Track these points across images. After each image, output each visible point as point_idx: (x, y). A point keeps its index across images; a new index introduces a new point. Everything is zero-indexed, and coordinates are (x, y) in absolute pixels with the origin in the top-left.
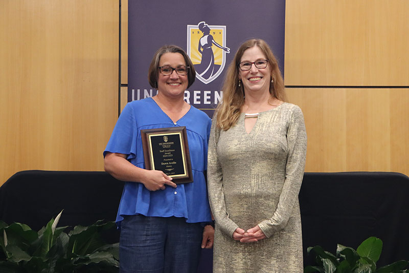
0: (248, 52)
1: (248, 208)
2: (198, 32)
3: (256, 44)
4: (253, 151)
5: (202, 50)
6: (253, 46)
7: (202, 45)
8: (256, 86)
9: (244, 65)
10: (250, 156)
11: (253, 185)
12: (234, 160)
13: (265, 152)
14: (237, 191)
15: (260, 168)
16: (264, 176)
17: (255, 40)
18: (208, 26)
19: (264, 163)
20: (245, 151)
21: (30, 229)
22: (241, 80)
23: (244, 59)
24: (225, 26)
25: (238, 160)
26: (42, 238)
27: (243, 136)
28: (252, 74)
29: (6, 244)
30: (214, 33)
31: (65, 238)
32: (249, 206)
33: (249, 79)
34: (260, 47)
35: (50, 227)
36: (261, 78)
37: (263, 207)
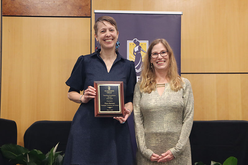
0: (156, 46)
1: (161, 141)
2: (133, 44)
3: (160, 42)
4: (165, 107)
5: (135, 54)
6: (158, 43)
7: (136, 51)
8: (162, 67)
9: (154, 54)
10: (163, 110)
11: (165, 127)
12: (153, 112)
13: (172, 107)
14: (155, 131)
15: (169, 117)
16: (171, 122)
17: (159, 39)
18: (139, 41)
19: (171, 114)
20: (160, 107)
21: (42, 153)
22: (152, 64)
23: (153, 51)
24: (148, 41)
25: (155, 112)
26: (48, 158)
27: (158, 98)
28: (159, 59)
29: (29, 161)
30: (142, 45)
31: (61, 158)
32: (162, 140)
33: (157, 63)
34: (163, 44)
35: (52, 152)
36: (165, 61)
37: (171, 141)
